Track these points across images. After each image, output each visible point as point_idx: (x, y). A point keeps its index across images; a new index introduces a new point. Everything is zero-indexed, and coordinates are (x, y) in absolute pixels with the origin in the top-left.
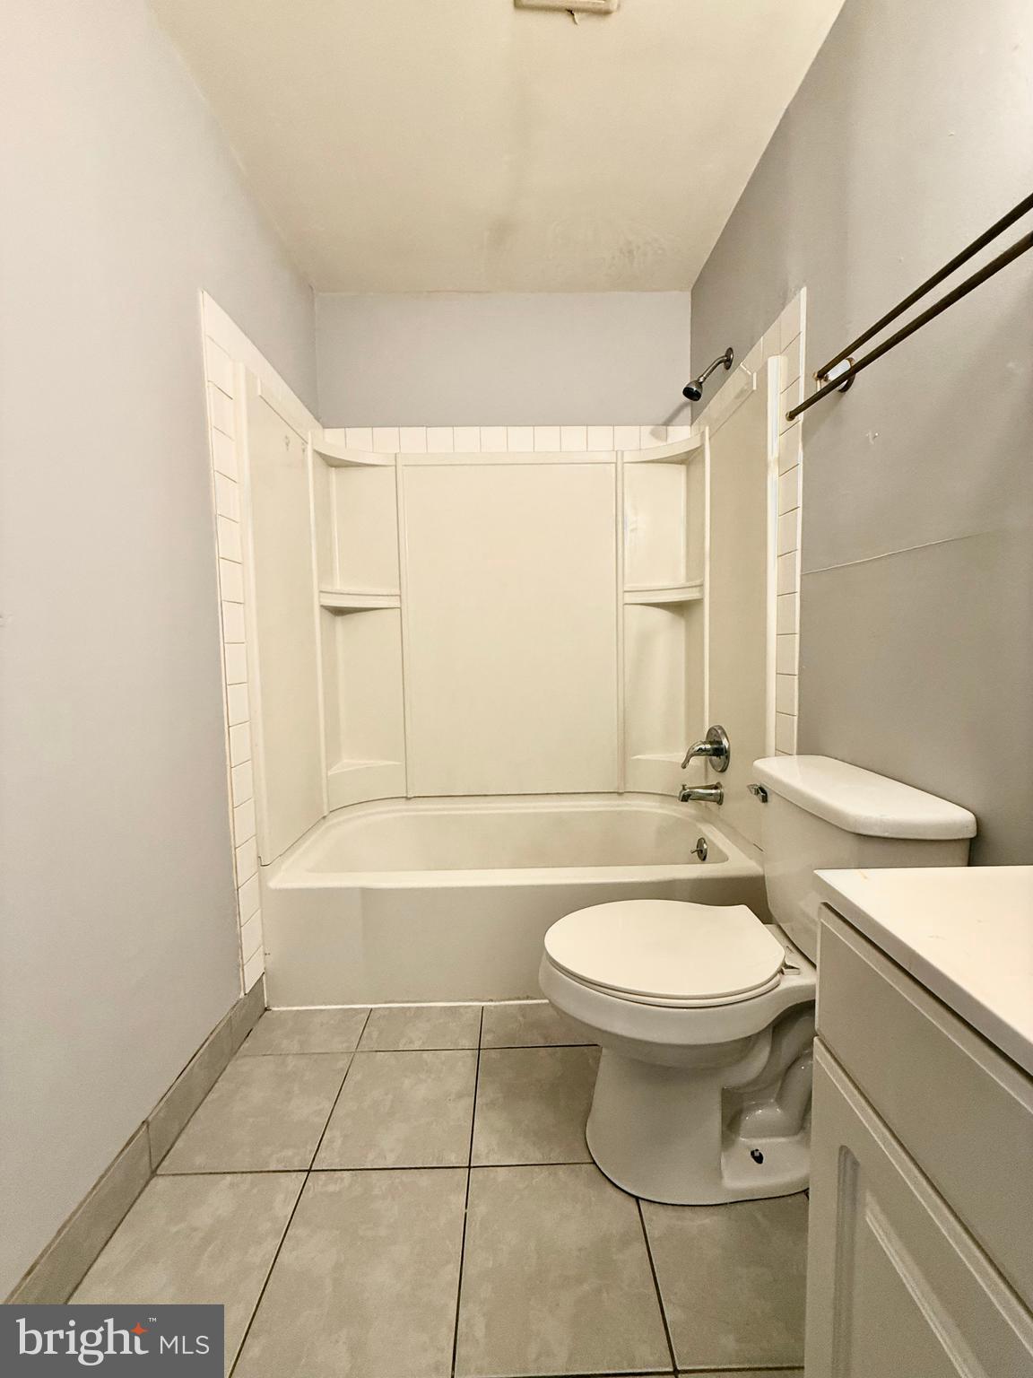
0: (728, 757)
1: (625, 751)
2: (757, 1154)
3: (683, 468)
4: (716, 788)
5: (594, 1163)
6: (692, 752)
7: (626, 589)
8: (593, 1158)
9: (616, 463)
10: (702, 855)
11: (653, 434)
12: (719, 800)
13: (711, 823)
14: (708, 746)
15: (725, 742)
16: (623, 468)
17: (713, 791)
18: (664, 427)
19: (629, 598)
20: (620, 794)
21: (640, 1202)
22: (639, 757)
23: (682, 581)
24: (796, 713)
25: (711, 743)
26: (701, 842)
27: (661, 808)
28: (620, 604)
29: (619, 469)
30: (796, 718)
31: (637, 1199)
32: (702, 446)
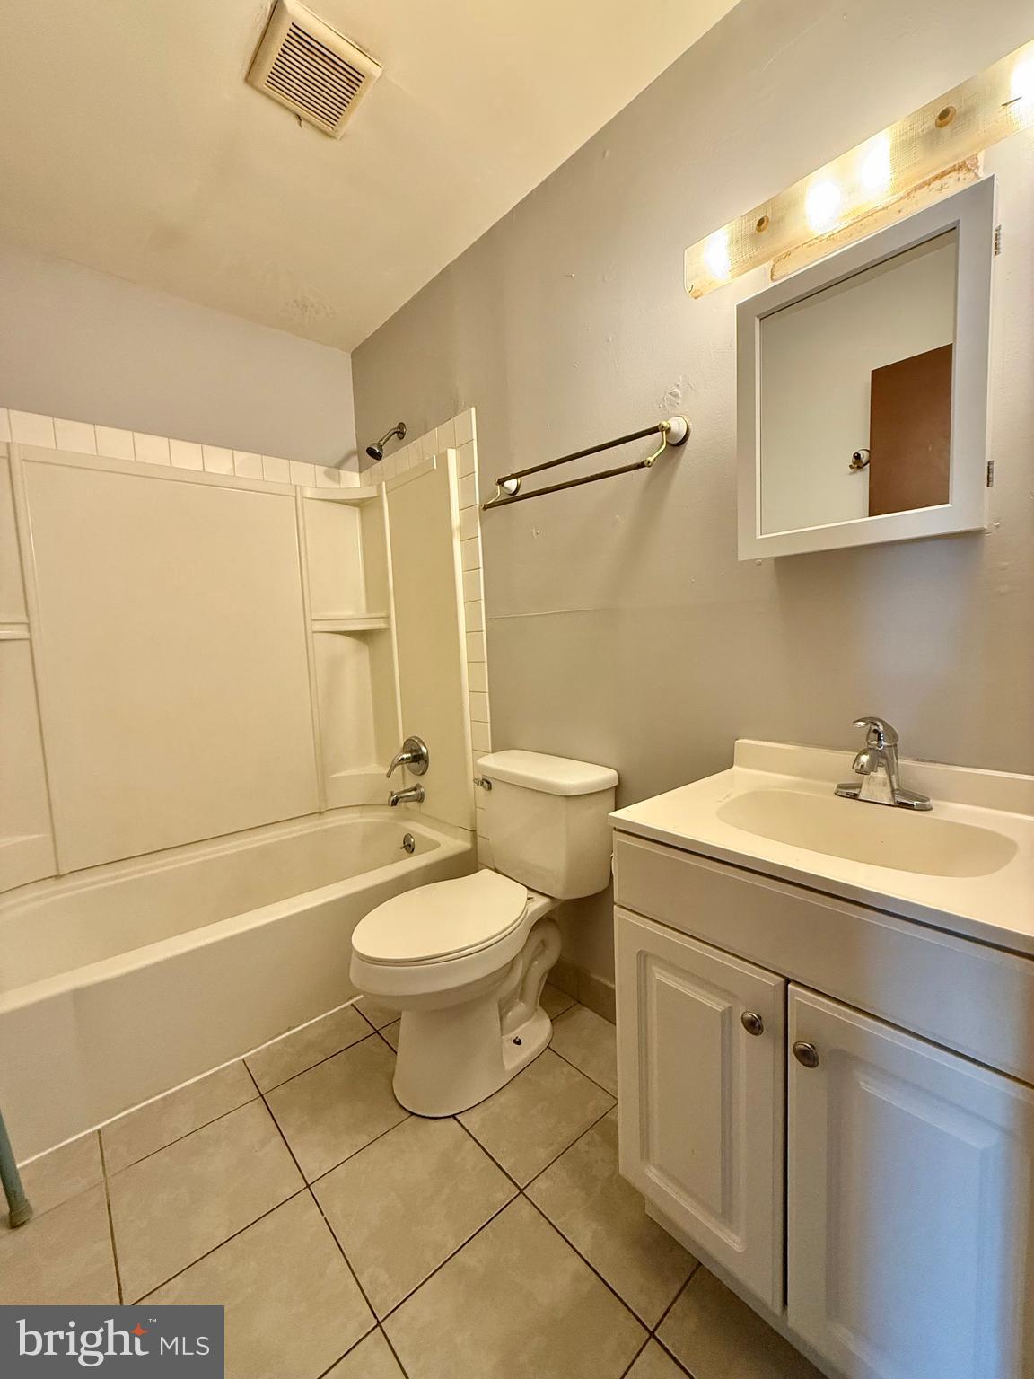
0: (427, 762)
1: (323, 772)
2: (517, 1040)
3: (357, 509)
4: (415, 789)
5: (413, 1114)
6: (396, 762)
7: (313, 618)
8: (410, 1112)
9: (296, 497)
10: (409, 847)
11: (327, 474)
12: (420, 798)
13: (414, 821)
14: (409, 755)
15: (424, 750)
16: (302, 504)
17: (413, 793)
18: (337, 470)
19: (318, 626)
20: (320, 813)
21: (457, 1116)
22: (339, 775)
23: (363, 612)
24: (489, 721)
25: (410, 752)
26: (407, 838)
27: (361, 817)
28: (309, 632)
29: (299, 502)
30: (489, 724)
31: (454, 1116)
32: (380, 496)
